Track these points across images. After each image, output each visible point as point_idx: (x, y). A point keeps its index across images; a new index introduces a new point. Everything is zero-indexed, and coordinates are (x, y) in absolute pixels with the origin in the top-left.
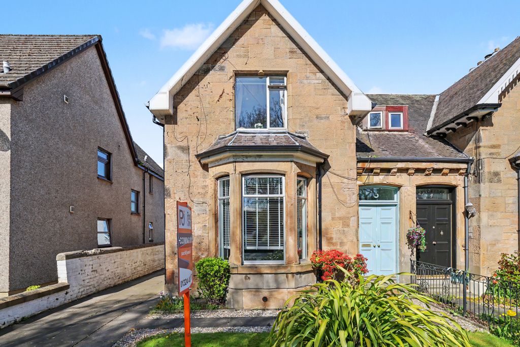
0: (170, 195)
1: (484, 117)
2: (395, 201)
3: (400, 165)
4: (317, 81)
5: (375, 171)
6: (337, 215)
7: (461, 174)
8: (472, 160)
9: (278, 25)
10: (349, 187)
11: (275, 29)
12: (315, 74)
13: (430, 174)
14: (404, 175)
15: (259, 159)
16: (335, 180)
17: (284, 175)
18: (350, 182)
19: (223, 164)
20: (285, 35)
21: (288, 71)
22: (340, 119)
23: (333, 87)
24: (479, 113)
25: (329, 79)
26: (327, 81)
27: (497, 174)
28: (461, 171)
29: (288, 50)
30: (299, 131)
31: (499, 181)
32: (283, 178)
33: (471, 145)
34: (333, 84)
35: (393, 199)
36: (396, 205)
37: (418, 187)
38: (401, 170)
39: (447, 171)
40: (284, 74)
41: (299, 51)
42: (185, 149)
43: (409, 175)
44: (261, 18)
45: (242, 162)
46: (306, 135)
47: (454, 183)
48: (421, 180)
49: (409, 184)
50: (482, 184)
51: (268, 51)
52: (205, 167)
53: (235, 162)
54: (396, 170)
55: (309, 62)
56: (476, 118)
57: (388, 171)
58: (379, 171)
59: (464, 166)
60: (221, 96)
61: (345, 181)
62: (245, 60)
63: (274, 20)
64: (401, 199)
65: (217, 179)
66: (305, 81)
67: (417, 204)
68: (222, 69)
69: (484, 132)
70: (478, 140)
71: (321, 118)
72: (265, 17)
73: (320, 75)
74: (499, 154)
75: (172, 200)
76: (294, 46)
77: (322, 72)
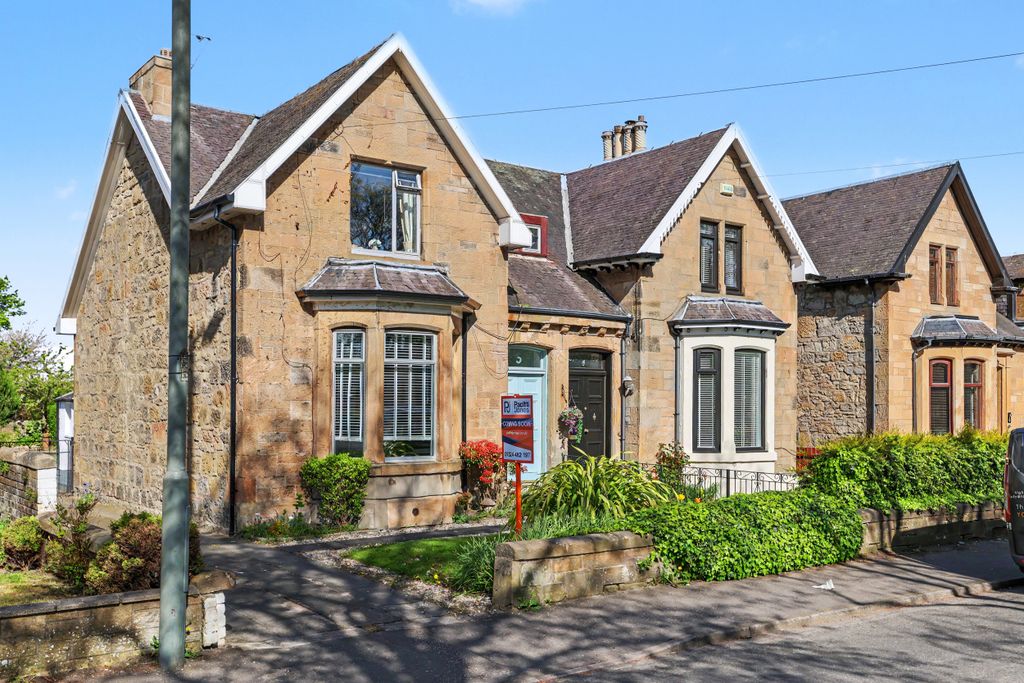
0: (251, 352)
1: (645, 264)
2: (542, 368)
3: (555, 320)
4: (463, 190)
5: (523, 325)
6: (485, 389)
7: (618, 336)
8: (631, 319)
9: (414, 93)
10: (499, 350)
11: (409, 96)
12: (459, 178)
13: (585, 334)
14: (557, 333)
15: (409, 308)
16: (482, 338)
17: (437, 333)
18: (501, 342)
19: (353, 310)
20: (422, 112)
21: (425, 168)
22: (490, 249)
23: (481, 202)
24: (641, 261)
25: (477, 188)
26: (475, 192)
27: (656, 340)
28: (619, 332)
29: (425, 136)
30: (438, 261)
31: (658, 349)
32: (435, 337)
33: (628, 299)
34: (482, 197)
35: (539, 366)
36: (542, 375)
37: (571, 351)
38: (554, 327)
39: (604, 331)
40: (420, 171)
41: (440, 140)
42: (277, 275)
43: (562, 333)
44: (390, 77)
45: (388, 311)
46: (447, 269)
47: (610, 347)
48: (574, 341)
49: (561, 345)
50: (641, 352)
51: (399, 133)
52: (309, 309)
53: (379, 311)
54: (548, 326)
55: (452, 159)
56: (637, 265)
57: (537, 326)
58: (528, 326)
59: (622, 326)
60: (332, 194)
61: (494, 340)
62: (368, 141)
63: (408, 84)
64: (550, 368)
65: (333, 330)
66: (447, 188)
67: (570, 375)
68: (334, 149)
69: (645, 283)
70: (638, 294)
71: (467, 246)
72: (394, 77)
73: (465, 181)
74: (657, 313)
75: (255, 360)
76: (434, 131)
77: (469, 176)
